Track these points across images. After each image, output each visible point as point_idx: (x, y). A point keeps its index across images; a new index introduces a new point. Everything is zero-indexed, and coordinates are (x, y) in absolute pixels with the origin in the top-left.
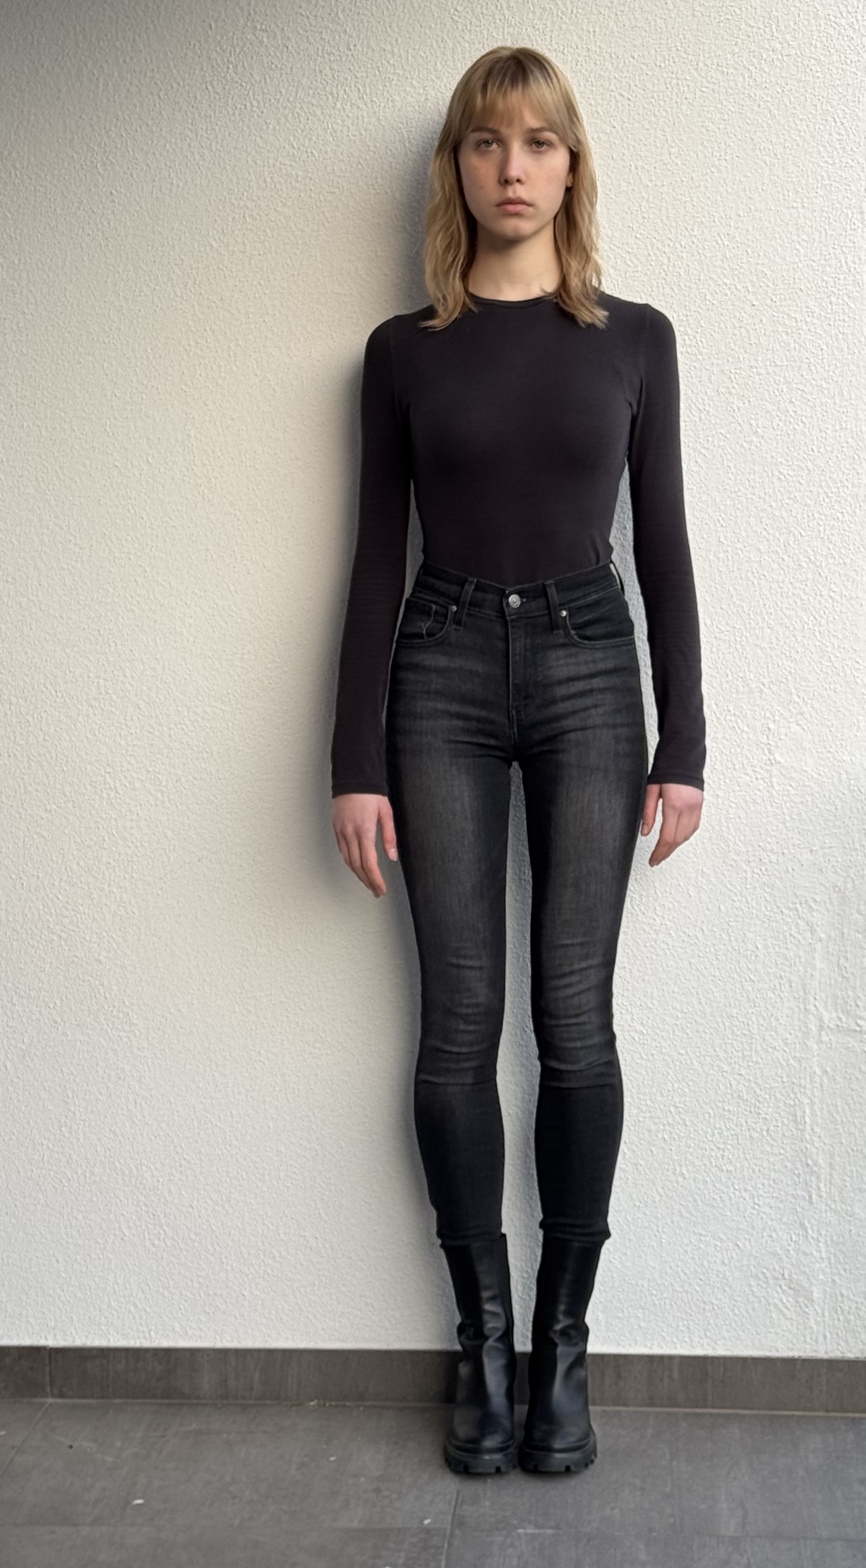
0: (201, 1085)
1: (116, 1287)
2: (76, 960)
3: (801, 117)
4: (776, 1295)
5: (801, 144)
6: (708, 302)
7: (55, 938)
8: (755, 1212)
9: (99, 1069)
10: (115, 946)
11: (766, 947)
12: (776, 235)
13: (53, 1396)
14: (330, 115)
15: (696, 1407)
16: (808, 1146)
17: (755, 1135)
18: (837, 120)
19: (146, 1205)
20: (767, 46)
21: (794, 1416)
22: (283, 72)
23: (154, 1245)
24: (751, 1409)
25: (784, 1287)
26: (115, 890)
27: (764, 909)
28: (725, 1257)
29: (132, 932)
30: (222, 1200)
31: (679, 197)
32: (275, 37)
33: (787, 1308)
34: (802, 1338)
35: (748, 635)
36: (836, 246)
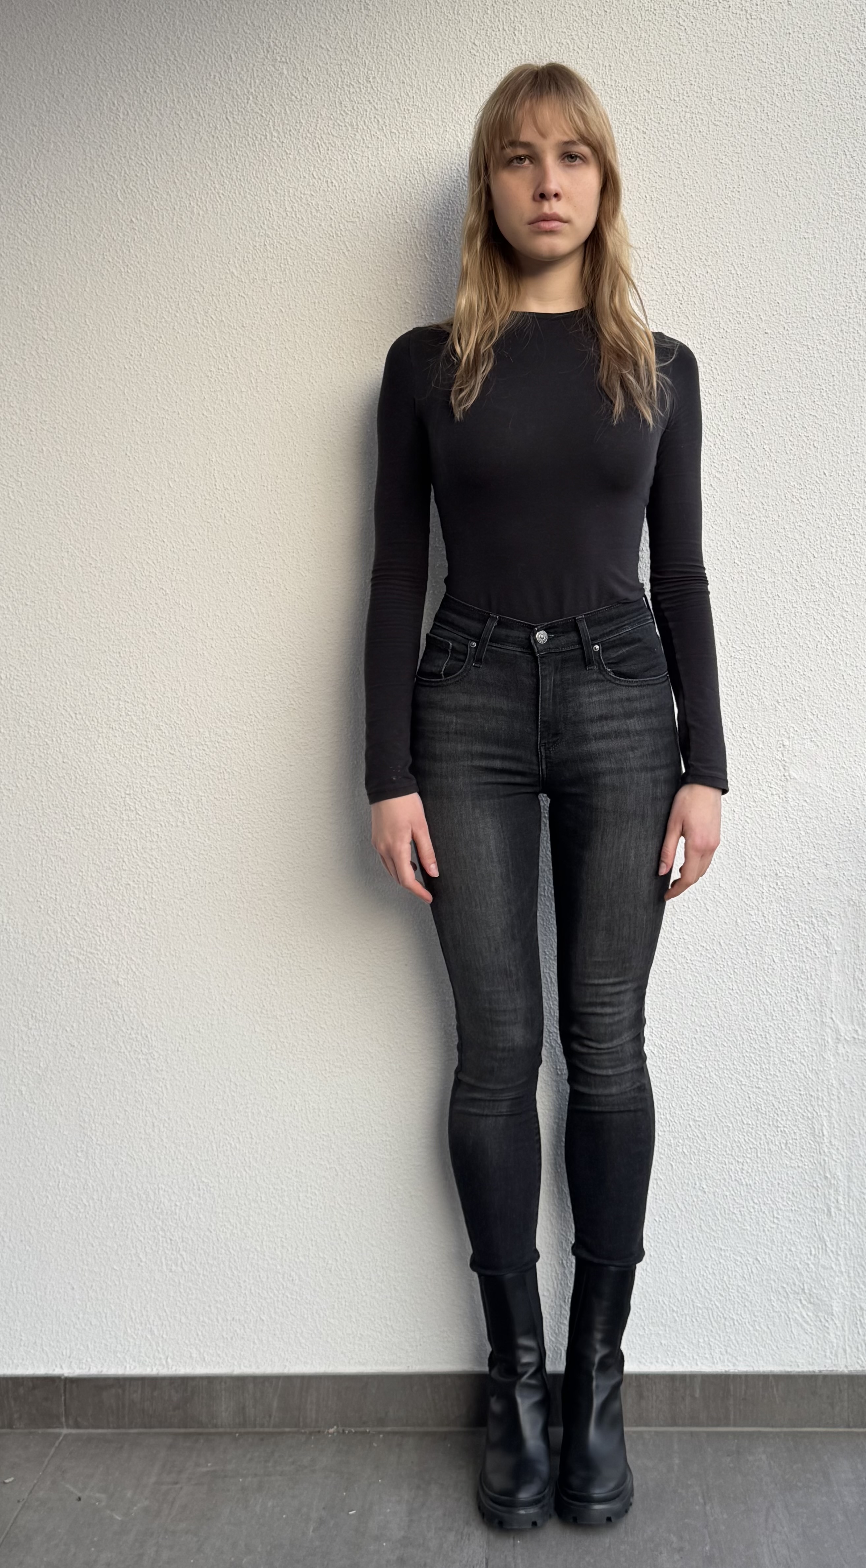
0: (220, 1107)
1: (132, 1314)
2: (93, 982)
3: (812, 150)
4: (796, 1310)
5: (811, 177)
6: (722, 331)
7: (72, 960)
8: (774, 1226)
9: (117, 1092)
10: (133, 967)
11: (782, 960)
12: (789, 265)
13: (68, 1426)
14: (350, 147)
15: (718, 1426)
16: (826, 1159)
17: (774, 1148)
18: (848, 153)
19: (162, 1229)
20: (778, 81)
21: (816, 1433)
22: (303, 103)
23: (171, 1271)
24: (773, 1427)
25: (804, 1302)
26: (134, 911)
27: (780, 923)
28: (746, 1271)
29: (151, 953)
30: (240, 1223)
31: (693, 228)
32: (295, 69)
33: (807, 1322)
34: (823, 1353)
35: (763, 654)
36: (846, 276)
